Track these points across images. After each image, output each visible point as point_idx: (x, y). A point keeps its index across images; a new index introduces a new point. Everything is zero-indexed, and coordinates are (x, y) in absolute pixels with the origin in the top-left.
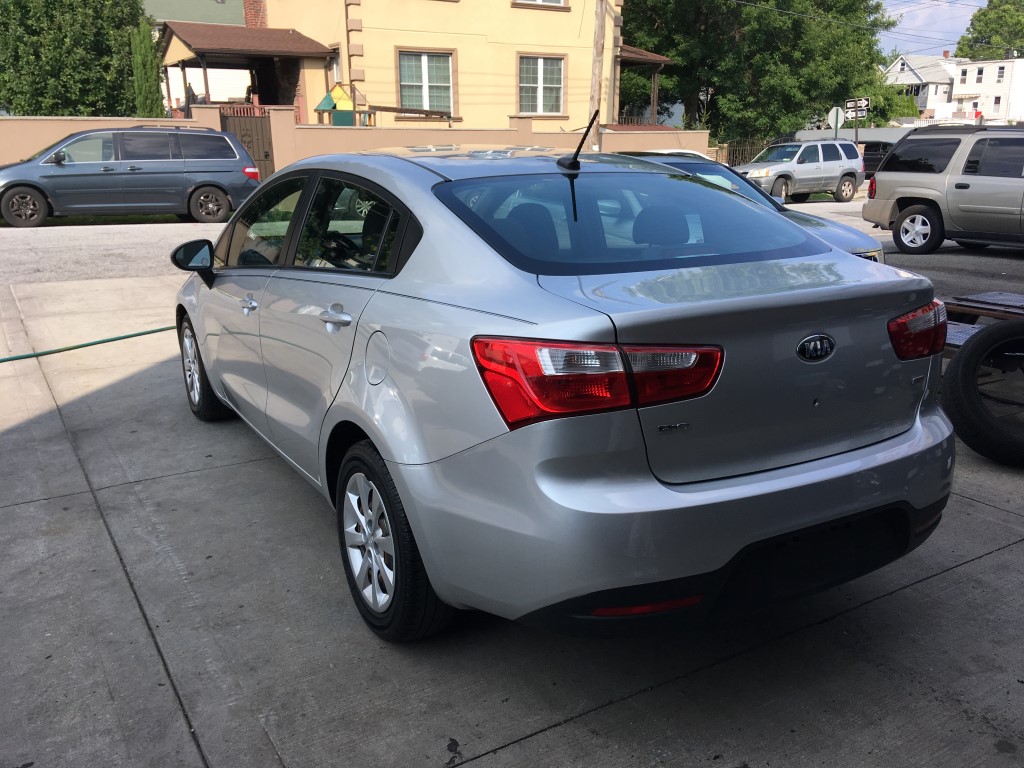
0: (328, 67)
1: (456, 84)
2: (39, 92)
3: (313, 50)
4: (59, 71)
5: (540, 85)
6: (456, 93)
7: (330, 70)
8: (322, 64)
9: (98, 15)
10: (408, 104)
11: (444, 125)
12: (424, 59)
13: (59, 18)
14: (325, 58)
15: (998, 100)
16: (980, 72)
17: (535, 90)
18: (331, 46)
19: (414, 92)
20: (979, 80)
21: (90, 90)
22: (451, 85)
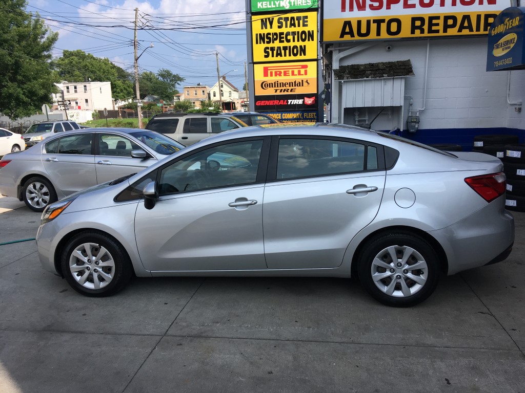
15: (87, 101)
16: (75, 88)
20: (76, 92)
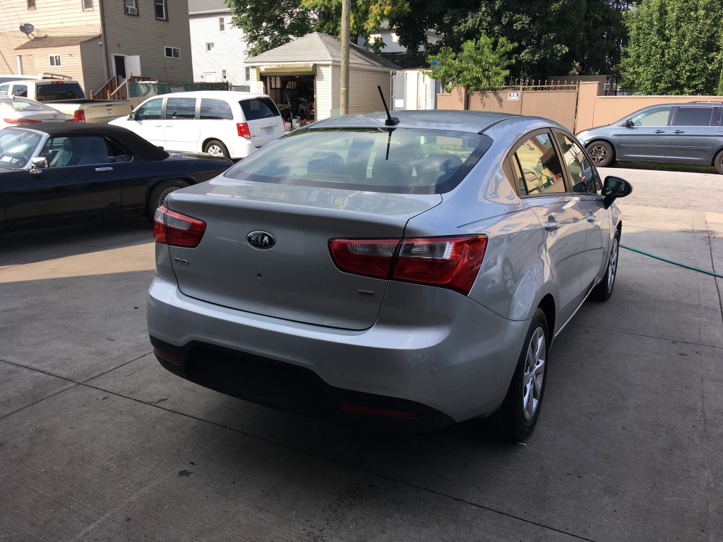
2: (658, 79)
4: (676, 64)
21: (695, 77)
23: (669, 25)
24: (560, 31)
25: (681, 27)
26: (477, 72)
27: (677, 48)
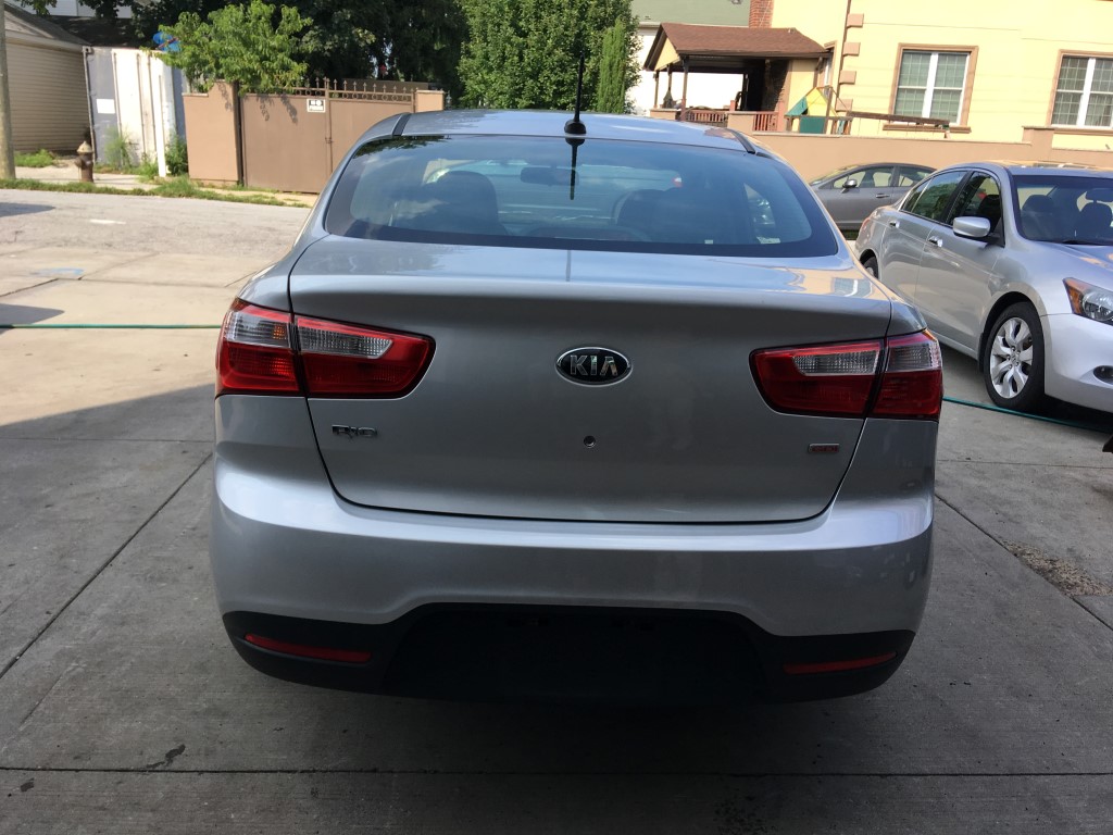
0: (819, 69)
1: (970, 88)
2: (518, 93)
3: (805, 50)
4: (539, 73)
5: (1087, 91)
6: (968, 99)
7: (821, 72)
8: (813, 66)
9: (582, 17)
10: (902, 111)
11: (939, 136)
12: (934, 58)
13: (545, 20)
14: (818, 59)
17: (1078, 97)
18: (826, 45)
19: (913, 97)
21: (563, 92)
22: (963, 89)
23: (526, 14)
24: (359, 8)
25: (540, 17)
26: (250, 61)
27: (537, 50)
